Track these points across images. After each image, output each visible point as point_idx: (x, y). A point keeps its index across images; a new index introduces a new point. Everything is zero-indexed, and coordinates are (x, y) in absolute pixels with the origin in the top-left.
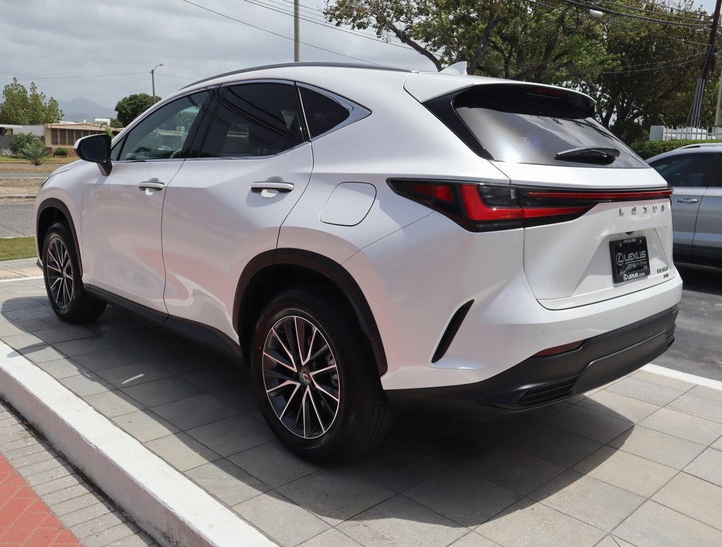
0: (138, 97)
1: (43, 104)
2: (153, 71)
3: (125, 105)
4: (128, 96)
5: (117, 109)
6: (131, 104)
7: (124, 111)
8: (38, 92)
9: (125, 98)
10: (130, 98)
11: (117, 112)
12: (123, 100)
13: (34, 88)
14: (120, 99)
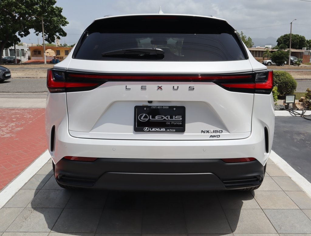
0: (288, 35)
1: (246, 40)
2: (291, 23)
3: (281, 39)
4: (283, 35)
5: (277, 41)
6: (284, 39)
7: (280, 42)
8: (244, 35)
9: (282, 36)
10: (284, 36)
11: (277, 43)
12: (281, 37)
13: (242, 34)
14: (279, 37)
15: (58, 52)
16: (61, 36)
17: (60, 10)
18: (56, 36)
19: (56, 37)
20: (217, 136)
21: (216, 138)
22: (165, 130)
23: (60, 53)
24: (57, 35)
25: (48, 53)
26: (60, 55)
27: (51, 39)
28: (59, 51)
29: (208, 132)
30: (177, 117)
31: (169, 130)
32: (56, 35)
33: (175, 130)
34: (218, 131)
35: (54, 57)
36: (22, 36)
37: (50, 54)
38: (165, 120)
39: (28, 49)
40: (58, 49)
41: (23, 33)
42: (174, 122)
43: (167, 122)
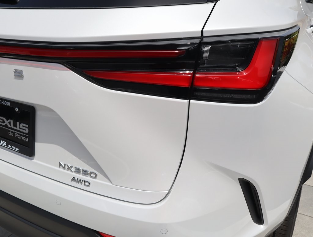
20: (85, 181)
21: (82, 186)
22: (5, 145)
29: (70, 168)
30: (23, 126)
31: (10, 146)
33: (18, 149)
34: (89, 173)
38: (6, 126)
42: (19, 134)
43: (10, 131)
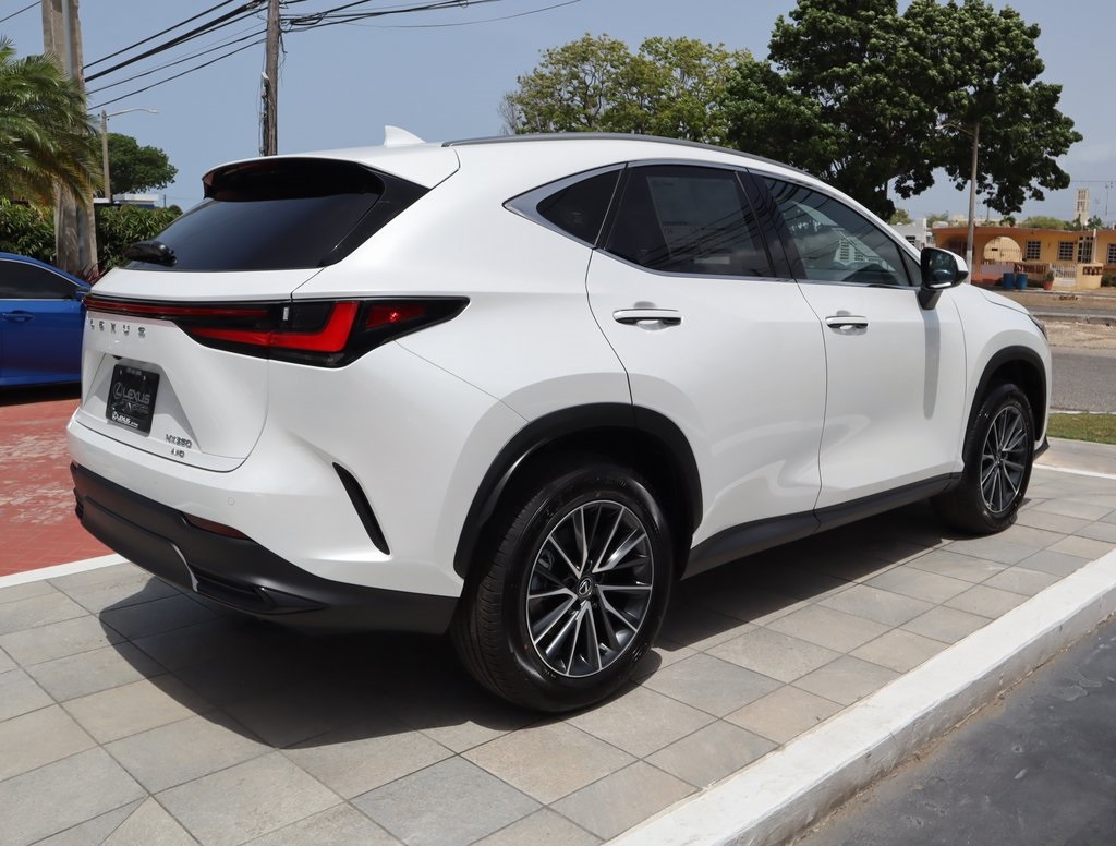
15: (1032, 249)
16: (1048, 189)
17: (1053, 94)
18: (1030, 188)
19: (1028, 194)
23: (1041, 252)
24: (1033, 185)
25: (996, 250)
26: (1038, 258)
27: (1008, 200)
28: (1039, 243)
32: (1029, 185)
35: (1016, 264)
36: (905, 193)
37: (1002, 255)
39: (928, 238)
40: (1035, 238)
41: (911, 183)
